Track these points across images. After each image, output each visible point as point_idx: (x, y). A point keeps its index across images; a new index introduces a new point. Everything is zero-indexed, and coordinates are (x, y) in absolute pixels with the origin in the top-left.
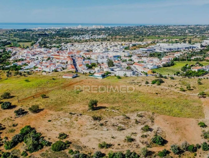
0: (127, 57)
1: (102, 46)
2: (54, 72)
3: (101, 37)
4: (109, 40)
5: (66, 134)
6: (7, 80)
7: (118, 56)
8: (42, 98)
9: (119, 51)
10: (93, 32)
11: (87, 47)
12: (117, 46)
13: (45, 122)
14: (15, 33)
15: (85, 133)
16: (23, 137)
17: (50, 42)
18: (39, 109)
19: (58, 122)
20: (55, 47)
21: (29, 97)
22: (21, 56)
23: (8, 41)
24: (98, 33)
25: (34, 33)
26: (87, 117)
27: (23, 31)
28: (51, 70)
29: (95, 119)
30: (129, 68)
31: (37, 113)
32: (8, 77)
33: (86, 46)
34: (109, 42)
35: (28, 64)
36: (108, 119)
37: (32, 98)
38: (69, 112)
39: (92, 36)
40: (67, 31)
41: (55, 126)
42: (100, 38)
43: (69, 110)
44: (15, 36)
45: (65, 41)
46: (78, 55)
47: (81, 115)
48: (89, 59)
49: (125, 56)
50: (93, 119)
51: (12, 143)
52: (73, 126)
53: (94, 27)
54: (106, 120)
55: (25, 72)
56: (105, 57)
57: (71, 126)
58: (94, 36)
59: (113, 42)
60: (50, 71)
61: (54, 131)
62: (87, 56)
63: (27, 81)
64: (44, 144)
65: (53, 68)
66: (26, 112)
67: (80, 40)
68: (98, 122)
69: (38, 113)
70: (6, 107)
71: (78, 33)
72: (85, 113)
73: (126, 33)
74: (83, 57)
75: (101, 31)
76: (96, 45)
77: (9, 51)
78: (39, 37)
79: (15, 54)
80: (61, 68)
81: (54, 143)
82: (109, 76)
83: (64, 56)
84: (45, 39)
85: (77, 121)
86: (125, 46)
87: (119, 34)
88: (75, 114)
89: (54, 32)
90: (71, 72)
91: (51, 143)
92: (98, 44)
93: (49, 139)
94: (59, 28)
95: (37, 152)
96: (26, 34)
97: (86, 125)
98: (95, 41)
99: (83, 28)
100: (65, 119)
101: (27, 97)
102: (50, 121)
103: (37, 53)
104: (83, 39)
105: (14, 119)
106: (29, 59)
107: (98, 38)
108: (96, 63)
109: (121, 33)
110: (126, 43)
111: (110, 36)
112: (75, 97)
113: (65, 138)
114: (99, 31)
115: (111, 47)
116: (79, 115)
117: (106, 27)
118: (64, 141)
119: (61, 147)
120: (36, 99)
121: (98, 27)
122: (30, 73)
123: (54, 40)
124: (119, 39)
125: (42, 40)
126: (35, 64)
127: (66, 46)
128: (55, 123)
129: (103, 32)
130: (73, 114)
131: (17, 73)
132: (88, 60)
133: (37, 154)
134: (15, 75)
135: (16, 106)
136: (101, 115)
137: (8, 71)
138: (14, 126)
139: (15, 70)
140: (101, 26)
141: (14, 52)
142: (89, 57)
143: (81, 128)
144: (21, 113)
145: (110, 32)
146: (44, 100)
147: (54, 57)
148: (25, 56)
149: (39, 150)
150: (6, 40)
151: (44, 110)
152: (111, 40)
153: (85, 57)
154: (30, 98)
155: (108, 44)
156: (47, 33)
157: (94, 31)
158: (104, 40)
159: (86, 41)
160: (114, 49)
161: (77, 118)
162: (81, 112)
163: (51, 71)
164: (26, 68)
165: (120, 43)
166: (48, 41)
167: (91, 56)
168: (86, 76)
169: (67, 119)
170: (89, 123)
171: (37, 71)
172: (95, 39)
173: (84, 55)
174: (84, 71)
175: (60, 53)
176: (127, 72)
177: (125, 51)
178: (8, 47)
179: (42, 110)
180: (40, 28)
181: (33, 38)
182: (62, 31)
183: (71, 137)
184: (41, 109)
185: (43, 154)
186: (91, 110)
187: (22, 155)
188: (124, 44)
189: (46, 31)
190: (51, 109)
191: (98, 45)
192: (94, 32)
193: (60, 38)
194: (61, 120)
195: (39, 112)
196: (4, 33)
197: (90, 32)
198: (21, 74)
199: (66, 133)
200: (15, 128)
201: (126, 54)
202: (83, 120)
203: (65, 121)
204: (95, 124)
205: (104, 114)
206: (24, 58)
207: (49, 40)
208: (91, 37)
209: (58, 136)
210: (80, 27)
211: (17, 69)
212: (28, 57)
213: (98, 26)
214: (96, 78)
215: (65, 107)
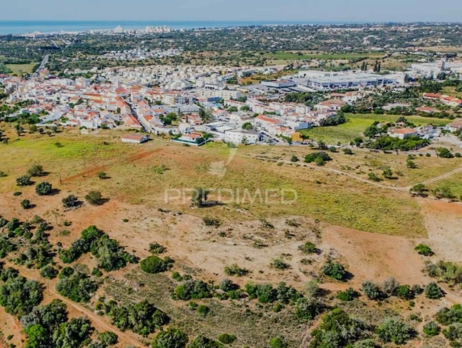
0: (236, 100)
1: (178, 75)
2: (101, 129)
3: (169, 53)
4: (188, 62)
5: (162, 246)
6: (19, 142)
7: (216, 98)
8: (98, 178)
9: (216, 87)
10: (149, 41)
11: (148, 78)
12: (209, 76)
13: (119, 223)
15: (195, 247)
16: (89, 245)
17: (68, 65)
18: (102, 198)
19: (142, 224)
20: (80, 75)
21: (76, 176)
22: (27, 95)
24: (160, 43)
25: (30, 44)
26: (193, 218)
27: (9, 40)
28: (96, 125)
29: (209, 222)
30: (247, 127)
31: (99, 205)
32: (19, 135)
33: (144, 75)
34: (190, 66)
35: (49, 112)
36: (231, 225)
37: (82, 177)
38: (156, 206)
39: (149, 51)
40: (95, 40)
41: (139, 230)
42: (167, 57)
43: (155, 203)
45: (98, 63)
46: (136, 96)
47: (180, 214)
48: (159, 103)
49: (231, 99)
50: (204, 224)
51: (73, 252)
52: (170, 232)
53: (148, 30)
54: (230, 228)
55: (47, 127)
56: (191, 100)
57: (167, 233)
58: (154, 51)
59: (198, 67)
60: (94, 128)
61: (137, 239)
62: (155, 97)
63: (58, 145)
64: (127, 259)
65: (98, 122)
66: (80, 203)
67: (128, 61)
68: (215, 229)
69: (101, 206)
70: (44, 192)
71: (118, 44)
72: (186, 211)
73: (221, 44)
74: (146, 99)
75: (165, 40)
76: (164, 73)
78: (43, 53)
79: (12, 90)
80: (113, 121)
81: (142, 259)
82: (210, 141)
83: (109, 97)
84: (55, 57)
85: (175, 224)
86: (228, 76)
87: (206, 46)
88: (168, 211)
89: (69, 43)
90: (134, 130)
91: (139, 259)
92: (169, 72)
93: (134, 251)
94: (76, 33)
95: (117, 271)
96: (16, 47)
97: (193, 233)
98: (159, 62)
99: (125, 32)
100: (152, 219)
101: (71, 175)
102: (126, 221)
103: (56, 90)
104: (133, 60)
105: (63, 213)
106: (42, 101)
107: (163, 57)
108: (177, 114)
109: (210, 45)
110: (229, 70)
111: (189, 52)
112: (158, 180)
113: (161, 252)
114: (162, 39)
115: (197, 78)
116: (177, 215)
117: (174, 31)
118: (162, 257)
119: (159, 267)
120: (90, 181)
121: (158, 30)
122: (58, 130)
123: (74, 59)
124: (211, 59)
125: (49, 60)
126: (62, 113)
127: (103, 74)
128: (136, 224)
129: (171, 41)
130: (165, 211)
131: (35, 130)
132: (158, 106)
133: (118, 275)
134: (30, 133)
135: (59, 191)
136: (217, 217)
137: (15, 124)
138: (67, 224)
139: (29, 123)
140: (162, 28)
141: (10, 85)
142: (159, 100)
143: (186, 238)
144: (72, 203)
145: (185, 42)
146: (104, 182)
147: (89, 97)
148: (34, 94)
149: (121, 268)
151: (110, 201)
152: (193, 61)
153: (151, 100)
154: (78, 178)
155: (188, 70)
156: (56, 43)
157: (151, 39)
158: (177, 60)
159: (141, 63)
160: (204, 82)
161: (175, 219)
162: (179, 209)
163: (96, 127)
164: (47, 120)
165: (214, 69)
166: (64, 63)
167: (161, 98)
168: (165, 140)
169: (156, 219)
170: (198, 229)
171: (70, 125)
172: (157, 58)
173: (149, 95)
174: (157, 129)
175: (100, 91)
176: (247, 135)
177: (230, 87)
179: (106, 200)
180: (39, 33)
181: (31, 55)
182: (84, 41)
183: (170, 251)
184: (103, 199)
185: (128, 275)
186: (196, 207)
188: (225, 73)
189: (53, 40)
190: (122, 199)
191: (168, 74)
192: (150, 43)
193: (84, 56)
194: (146, 221)
195: (101, 204)
197: (143, 42)
198: (41, 131)
199: (161, 244)
200: (68, 229)
201: (234, 95)
202: (187, 223)
203: (154, 223)
204: (210, 233)
205: (224, 216)
206: (34, 99)
207: (64, 61)
208: (148, 54)
209: (148, 247)
210: (118, 30)
211: (32, 122)
212: (41, 97)
213: (157, 27)
214: (187, 145)
215: (146, 198)
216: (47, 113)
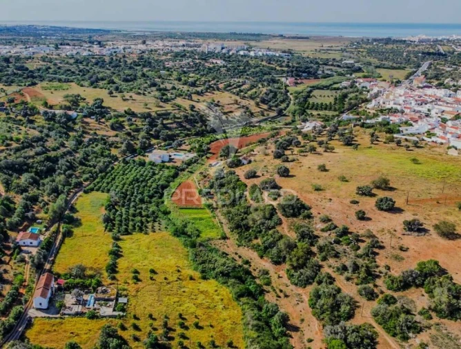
6: (370, 150)
8: (457, 209)
14: (368, 47)
16: (424, 280)
17: (452, 74)
21: (427, 200)
22: (392, 103)
23: (356, 65)
25: (410, 48)
27: (386, 44)
32: (372, 143)
35: (414, 124)
44: (370, 52)
51: (401, 281)
55: (406, 140)
63: (415, 161)
66: (425, 231)
70: (385, 207)
77: (363, 87)
78: (423, 59)
79: (376, 96)
84: (438, 64)
96: (393, 51)
101: (422, 198)
103: (429, 100)
105: (400, 236)
106: (409, 110)
122: (419, 145)
125: (429, 68)
126: (430, 127)
131: (392, 140)
134: (385, 143)
135: (403, 210)
137: (371, 130)
138: (401, 249)
139: (387, 132)
141: (375, 90)
144: (414, 227)
148: (401, 102)
150: (352, 61)
154: (430, 202)
156: (442, 49)
164: (409, 132)
166: (447, 72)
171: (436, 142)
178: (359, 78)
180: (424, 37)
181: (408, 61)
187: (421, 313)
189: (441, 45)
196: (347, 47)
198: (399, 143)
200: (403, 254)
206: (399, 108)
207: (448, 69)
211: (390, 131)
212: (408, 106)
216: (411, 125)
